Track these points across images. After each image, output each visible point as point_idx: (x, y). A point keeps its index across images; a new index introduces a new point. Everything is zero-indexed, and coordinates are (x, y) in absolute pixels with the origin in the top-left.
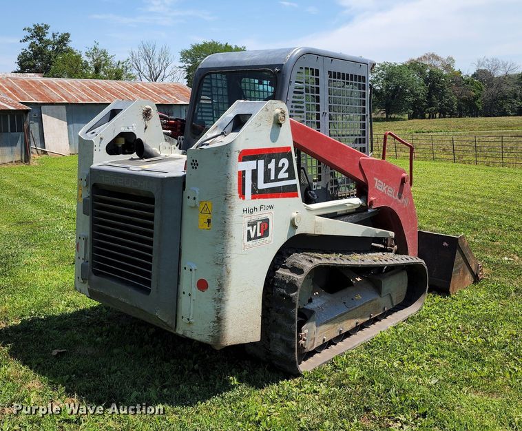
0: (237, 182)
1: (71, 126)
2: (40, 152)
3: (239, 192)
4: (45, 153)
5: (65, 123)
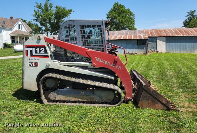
0: (25, 52)
1: (167, 44)
2: (155, 52)
3: (26, 54)
4: (157, 52)
5: (165, 43)
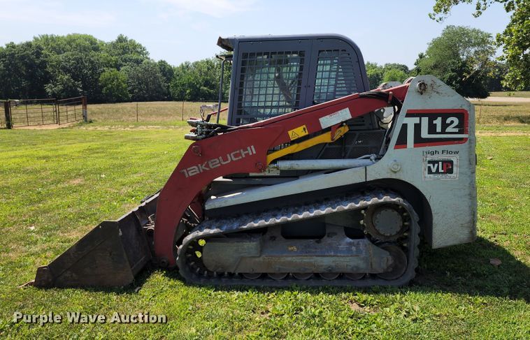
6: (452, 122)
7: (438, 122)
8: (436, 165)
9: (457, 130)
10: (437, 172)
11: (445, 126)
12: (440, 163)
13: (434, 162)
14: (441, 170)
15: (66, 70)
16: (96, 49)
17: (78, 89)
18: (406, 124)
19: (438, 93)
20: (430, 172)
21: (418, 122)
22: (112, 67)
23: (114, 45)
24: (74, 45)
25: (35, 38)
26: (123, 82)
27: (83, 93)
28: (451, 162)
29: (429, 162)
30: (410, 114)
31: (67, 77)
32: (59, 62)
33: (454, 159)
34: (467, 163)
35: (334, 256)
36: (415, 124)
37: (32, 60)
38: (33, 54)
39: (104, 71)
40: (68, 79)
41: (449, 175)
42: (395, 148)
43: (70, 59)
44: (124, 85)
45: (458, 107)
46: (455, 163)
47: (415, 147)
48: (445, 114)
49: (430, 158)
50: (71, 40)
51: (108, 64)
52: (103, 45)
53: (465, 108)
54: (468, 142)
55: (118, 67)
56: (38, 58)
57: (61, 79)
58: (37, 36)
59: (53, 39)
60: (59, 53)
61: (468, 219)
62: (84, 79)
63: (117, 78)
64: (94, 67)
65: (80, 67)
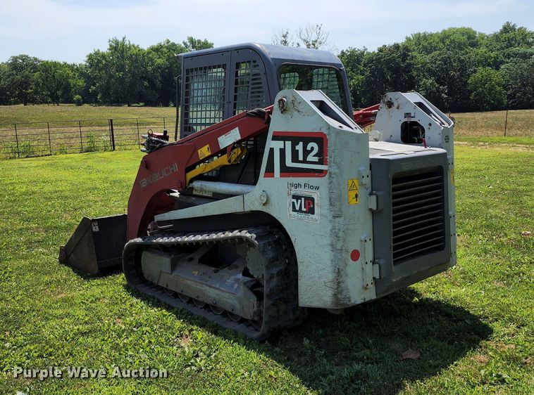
6: (312, 148)
7: (300, 147)
8: (299, 201)
9: (316, 159)
10: (300, 211)
11: (306, 153)
12: (303, 199)
13: (297, 197)
14: (304, 209)
15: (431, 73)
16: (474, 45)
17: (443, 95)
18: (273, 149)
19: (298, 111)
20: (294, 210)
21: (283, 147)
22: (489, 65)
23: (496, 37)
24: (448, 42)
25: (407, 38)
26: (499, 84)
27: (447, 99)
28: (312, 200)
29: (294, 197)
30: (276, 137)
31: (430, 81)
32: (424, 64)
33: (315, 195)
34: (327, 203)
35: (217, 289)
36: (280, 149)
37: (398, 64)
38: (399, 57)
39: (475, 71)
40: (432, 84)
41: (311, 216)
42: (265, 177)
43: (436, 59)
44: (498, 89)
45: (317, 130)
46: (316, 201)
47: (281, 176)
48: (306, 138)
49: (293, 192)
50: (445, 37)
51: (485, 63)
52: (483, 39)
53: (325, 131)
54: (327, 176)
55: (496, 65)
56: (404, 61)
57: (425, 83)
58: (409, 36)
59: (425, 37)
60: (429, 52)
61: (331, 276)
62: (451, 83)
63: (490, 80)
64: (463, 68)
65: (446, 68)
